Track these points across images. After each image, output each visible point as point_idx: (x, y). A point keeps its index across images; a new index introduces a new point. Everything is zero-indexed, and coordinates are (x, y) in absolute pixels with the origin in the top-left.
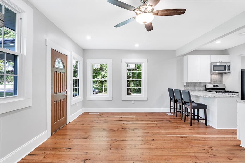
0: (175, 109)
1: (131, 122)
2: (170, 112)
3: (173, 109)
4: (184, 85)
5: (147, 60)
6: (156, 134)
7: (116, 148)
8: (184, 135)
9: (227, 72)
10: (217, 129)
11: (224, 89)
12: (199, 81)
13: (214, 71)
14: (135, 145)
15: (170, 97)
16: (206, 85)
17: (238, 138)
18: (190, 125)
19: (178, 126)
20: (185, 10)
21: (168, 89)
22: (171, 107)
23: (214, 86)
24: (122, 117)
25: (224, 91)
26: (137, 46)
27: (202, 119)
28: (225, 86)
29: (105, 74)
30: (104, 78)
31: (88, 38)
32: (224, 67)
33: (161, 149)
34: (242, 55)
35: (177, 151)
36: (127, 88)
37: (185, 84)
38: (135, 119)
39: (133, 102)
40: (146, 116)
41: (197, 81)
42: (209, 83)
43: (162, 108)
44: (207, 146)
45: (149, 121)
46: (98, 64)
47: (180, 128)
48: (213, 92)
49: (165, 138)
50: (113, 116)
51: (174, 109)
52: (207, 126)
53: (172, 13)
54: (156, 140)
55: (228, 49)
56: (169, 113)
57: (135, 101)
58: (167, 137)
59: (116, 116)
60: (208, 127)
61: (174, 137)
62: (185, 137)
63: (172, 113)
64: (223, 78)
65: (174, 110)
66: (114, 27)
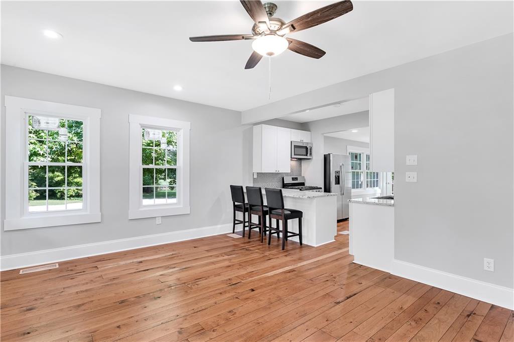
0: (247, 224)
1: (174, 268)
2: (234, 232)
3: (242, 225)
4: (254, 179)
5: (190, 123)
6: (247, 278)
7: (198, 333)
8: (287, 267)
9: (308, 157)
10: (315, 246)
11: (303, 184)
12: (277, 172)
13: (295, 155)
14: (230, 312)
15: (234, 203)
16: (283, 178)
17: (350, 253)
18: (281, 249)
19: (265, 254)
20: (324, 53)
21: (231, 186)
22: (234, 222)
23: (293, 179)
24: (141, 262)
25: (304, 187)
26: (178, 90)
27: (294, 235)
28: (305, 180)
29: (39, 149)
30: (35, 158)
31: (51, 34)
32: (305, 150)
33: (279, 302)
34: (324, 135)
35: (302, 297)
36: (143, 188)
37: (255, 176)
38: (175, 258)
39: (159, 221)
40: (195, 247)
41: (275, 172)
42: (287, 174)
43: (219, 226)
44: (326, 275)
45: (211, 256)
46: (50, 119)
47: (271, 256)
48: (292, 188)
49: (268, 281)
50: (112, 263)
51: (244, 225)
52: (303, 245)
53: (307, 51)
54: (257, 288)
55: (309, 122)
56: (231, 233)
57: (162, 217)
58: (268, 277)
59: (122, 263)
60: (304, 247)
61: (277, 274)
62: (291, 270)
63: (237, 233)
64: (301, 166)
65: (244, 227)
66: (190, 38)
